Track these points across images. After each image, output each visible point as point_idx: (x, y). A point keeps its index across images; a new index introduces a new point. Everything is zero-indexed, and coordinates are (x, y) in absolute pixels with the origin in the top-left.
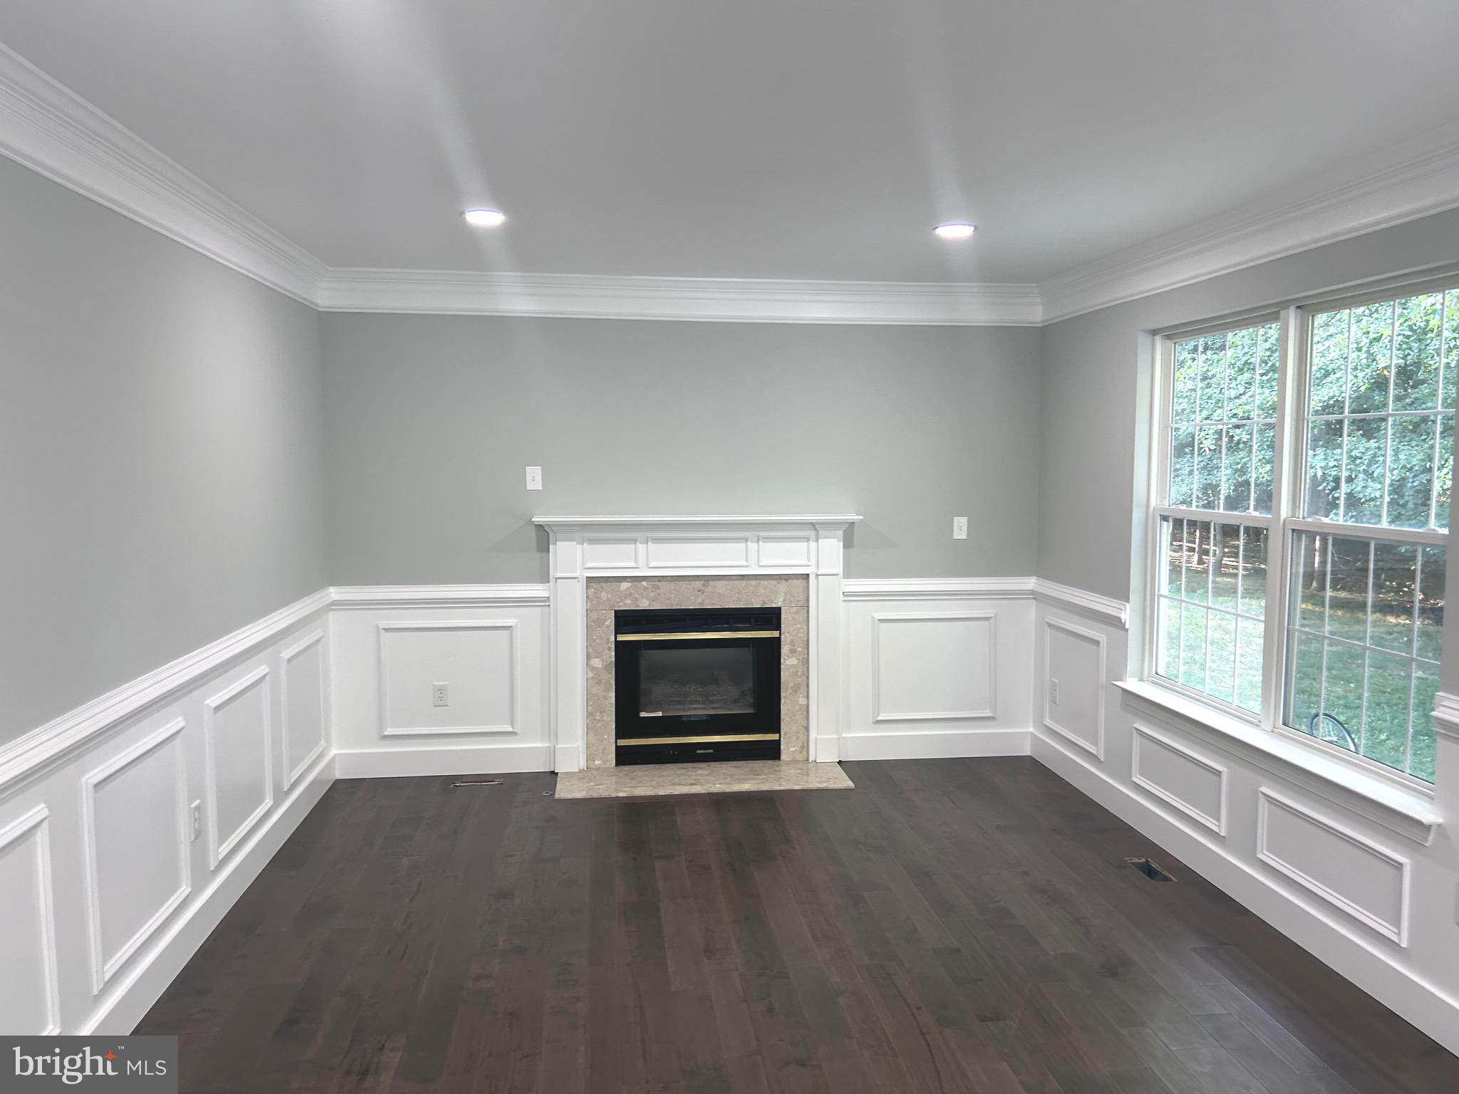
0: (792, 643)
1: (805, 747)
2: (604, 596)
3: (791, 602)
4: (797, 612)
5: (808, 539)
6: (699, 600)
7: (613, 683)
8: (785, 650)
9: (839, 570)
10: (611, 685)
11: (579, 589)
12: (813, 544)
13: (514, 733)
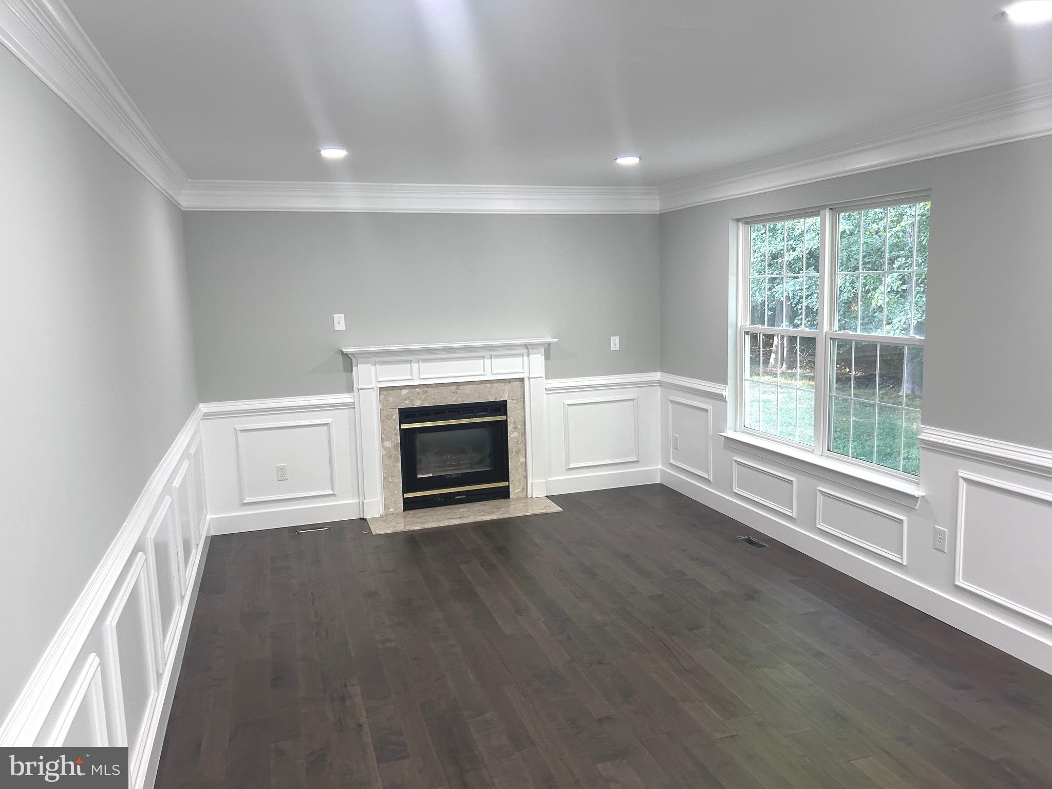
0: (515, 423)
1: (525, 489)
2: (391, 399)
3: (513, 397)
4: (517, 403)
5: (523, 355)
6: (454, 399)
7: (400, 456)
8: (510, 428)
9: (543, 374)
10: (398, 458)
11: (374, 397)
12: (526, 358)
13: (334, 495)
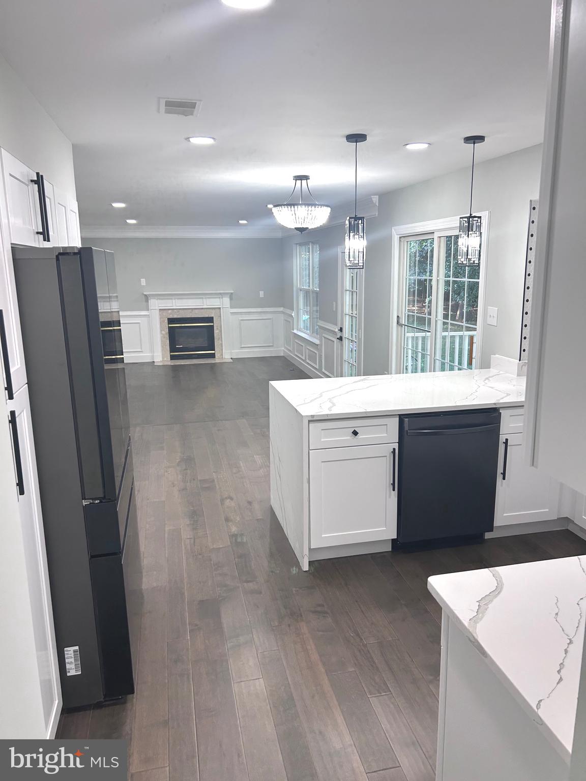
0: (217, 326)
1: (222, 355)
2: (164, 314)
3: (216, 315)
4: (218, 318)
5: (220, 298)
6: (190, 315)
8: (215, 328)
9: (229, 306)
10: (168, 338)
11: (158, 312)
12: (221, 299)
13: (142, 351)
